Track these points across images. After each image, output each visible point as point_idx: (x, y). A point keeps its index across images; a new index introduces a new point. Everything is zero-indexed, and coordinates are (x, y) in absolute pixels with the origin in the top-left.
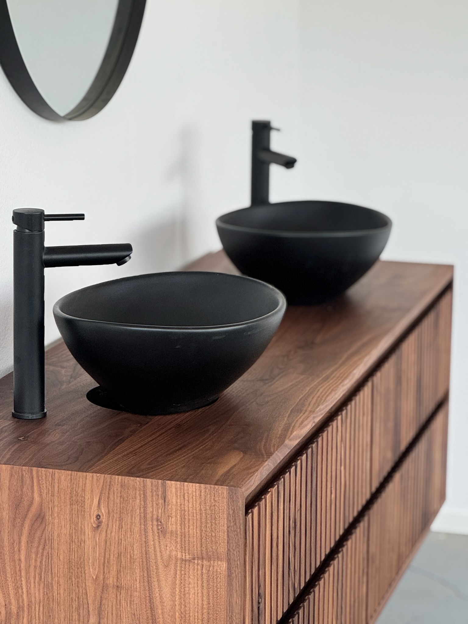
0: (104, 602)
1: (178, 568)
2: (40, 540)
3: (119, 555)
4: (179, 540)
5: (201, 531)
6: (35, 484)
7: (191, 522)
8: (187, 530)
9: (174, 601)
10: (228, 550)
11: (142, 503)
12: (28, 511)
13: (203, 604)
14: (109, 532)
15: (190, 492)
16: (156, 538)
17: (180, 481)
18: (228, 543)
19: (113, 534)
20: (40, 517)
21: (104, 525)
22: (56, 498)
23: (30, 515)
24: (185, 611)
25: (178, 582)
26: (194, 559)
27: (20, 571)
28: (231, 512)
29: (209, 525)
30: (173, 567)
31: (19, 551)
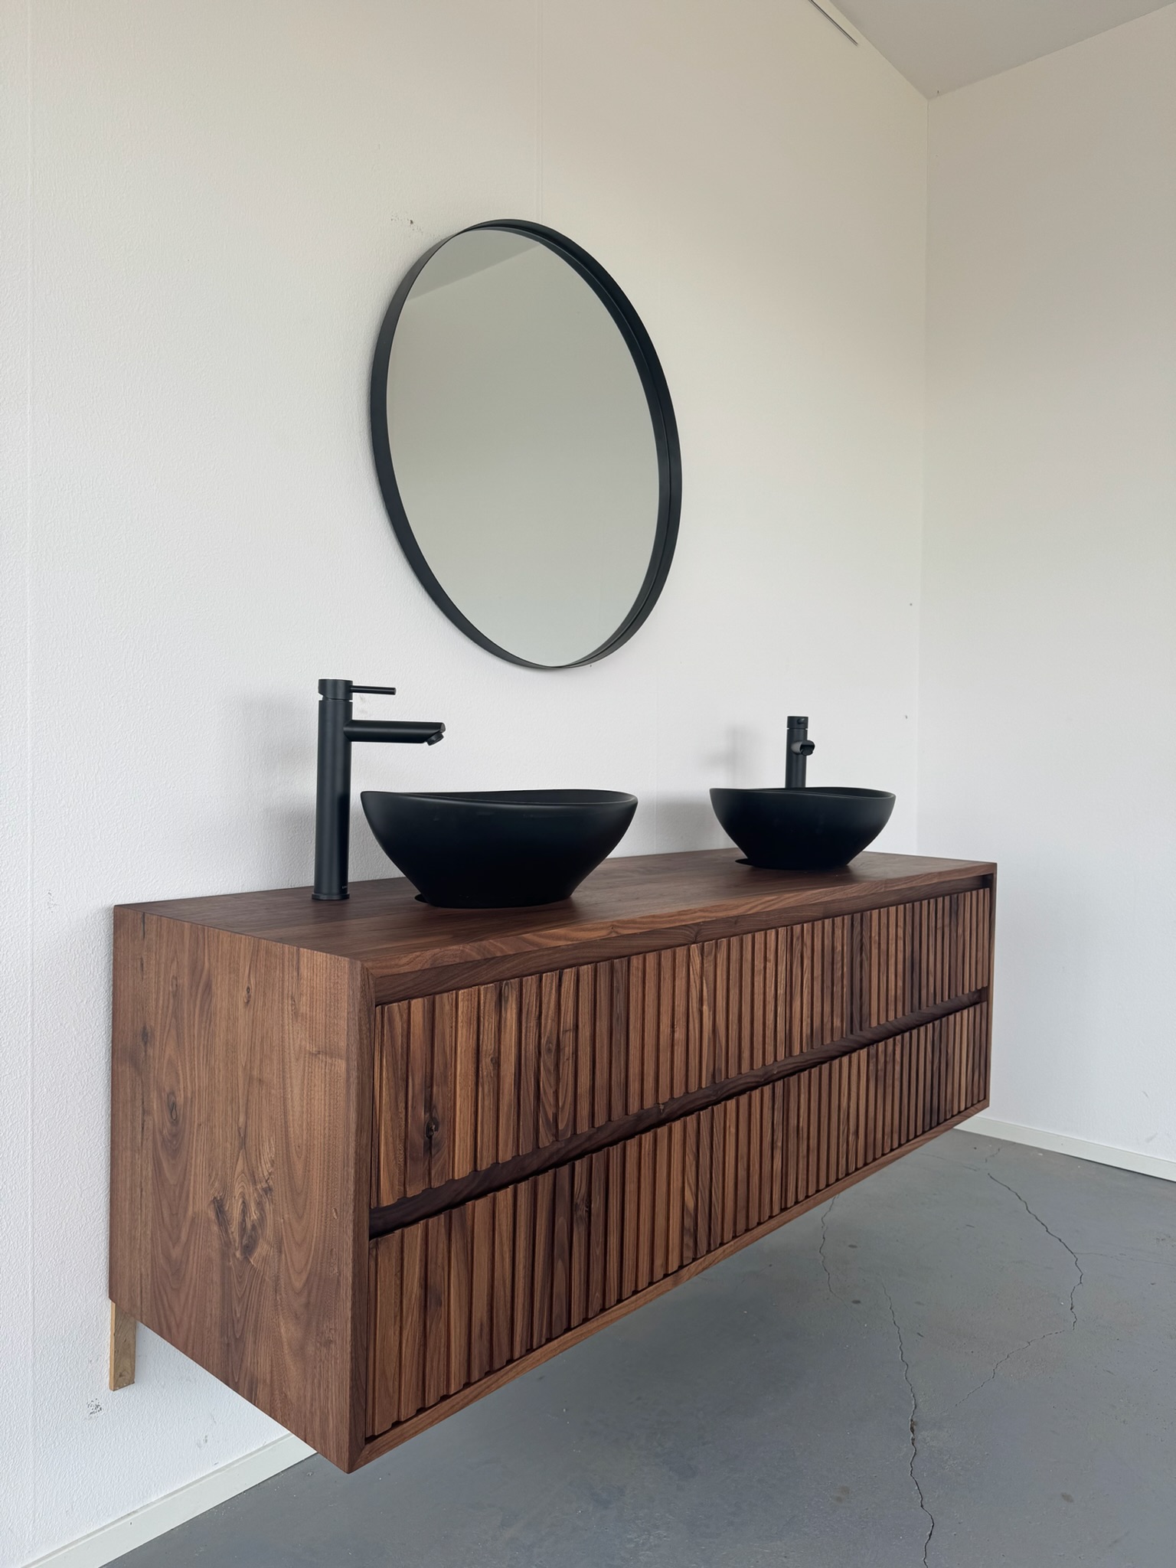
0: (250, 1097)
1: (307, 1064)
2: (208, 1013)
3: (262, 1038)
4: (308, 1026)
5: (326, 1015)
6: (206, 946)
7: (318, 1003)
8: (314, 1013)
9: (302, 1107)
10: (348, 1045)
11: (281, 975)
12: (200, 979)
13: (325, 1115)
14: (255, 1010)
15: (318, 964)
16: (290, 1021)
17: (311, 949)
18: (347, 1034)
19: (258, 1013)
20: (208, 986)
21: (252, 1002)
22: (219, 963)
23: (201, 985)
24: (311, 1122)
25: (306, 1082)
26: (319, 1053)
27: (194, 1048)
28: (351, 993)
29: (332, 1009)
30: (302, 1062)
31: (194, 1026)
